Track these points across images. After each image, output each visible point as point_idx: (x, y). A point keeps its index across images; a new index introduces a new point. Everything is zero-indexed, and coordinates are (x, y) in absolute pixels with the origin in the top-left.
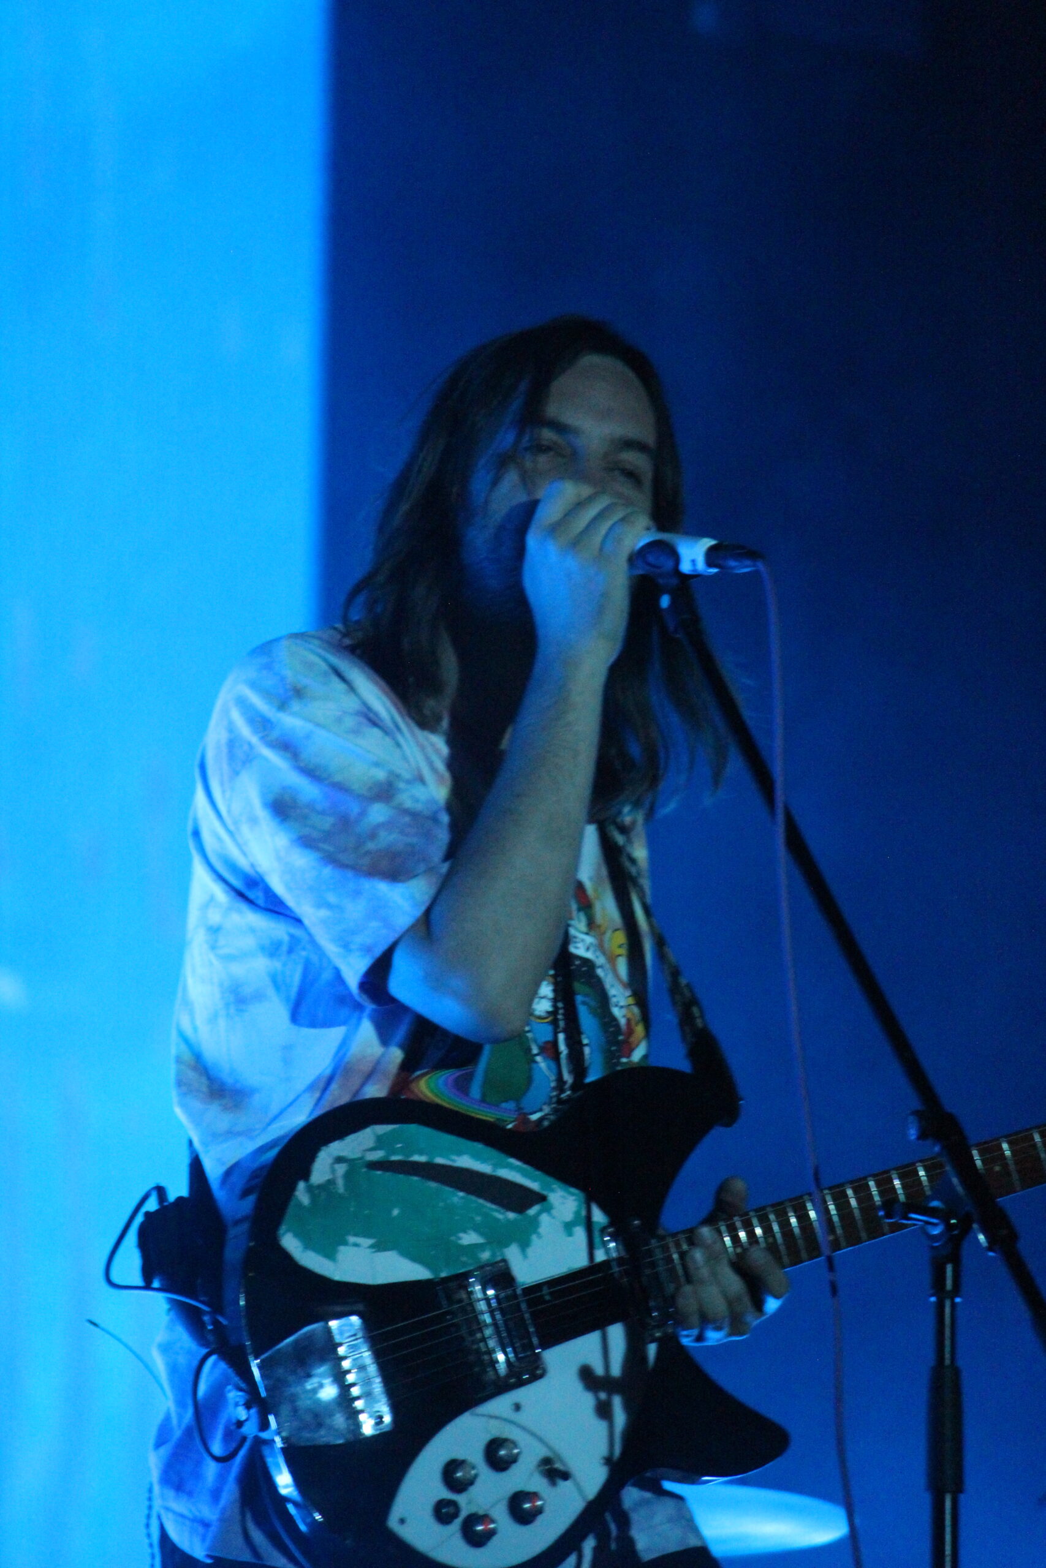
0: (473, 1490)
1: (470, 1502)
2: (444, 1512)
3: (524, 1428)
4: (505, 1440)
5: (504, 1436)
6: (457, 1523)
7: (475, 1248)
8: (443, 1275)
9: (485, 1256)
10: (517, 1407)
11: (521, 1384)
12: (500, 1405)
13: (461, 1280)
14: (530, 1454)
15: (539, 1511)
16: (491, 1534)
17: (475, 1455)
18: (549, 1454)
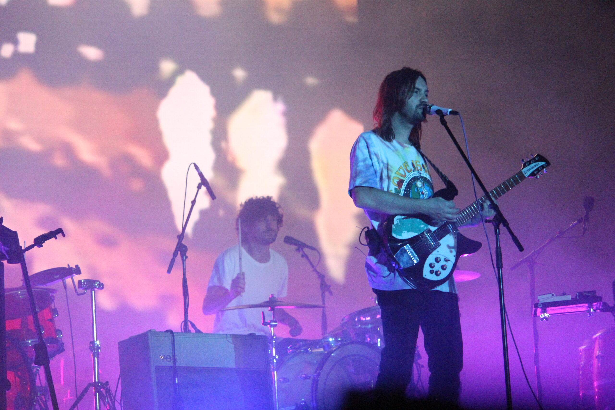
0: (435, 267)
1: (435, 269)
2: (431, 272)
3: (440, 254)
4: (438, 258)
5: (437, 257)
6: (434, 273)
7: (423, 227)
8: (420, 233)
9: (425, 228)
10: (438, 251)
11: (437, 248)
12: (435, 252)
13: (423, 233)
14: (442, 258)
15: (447, 267)
16: (440, 273)
17: (433, 261)
18: (445, 258)
